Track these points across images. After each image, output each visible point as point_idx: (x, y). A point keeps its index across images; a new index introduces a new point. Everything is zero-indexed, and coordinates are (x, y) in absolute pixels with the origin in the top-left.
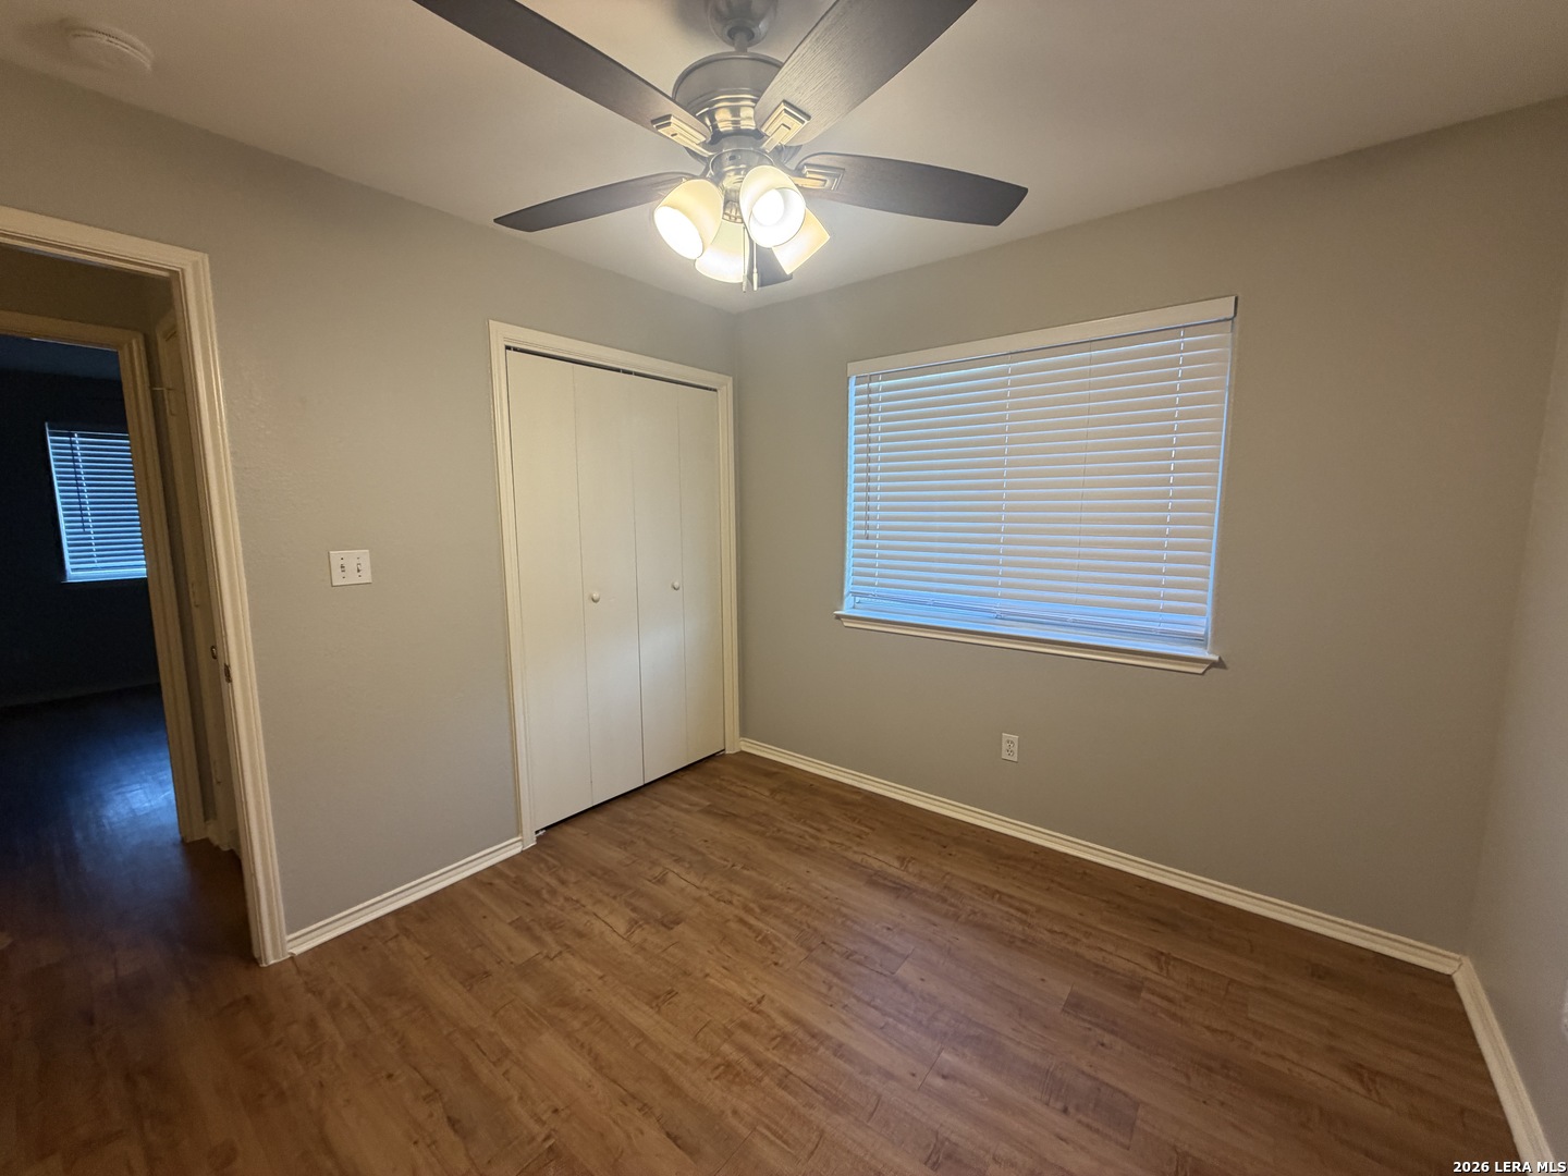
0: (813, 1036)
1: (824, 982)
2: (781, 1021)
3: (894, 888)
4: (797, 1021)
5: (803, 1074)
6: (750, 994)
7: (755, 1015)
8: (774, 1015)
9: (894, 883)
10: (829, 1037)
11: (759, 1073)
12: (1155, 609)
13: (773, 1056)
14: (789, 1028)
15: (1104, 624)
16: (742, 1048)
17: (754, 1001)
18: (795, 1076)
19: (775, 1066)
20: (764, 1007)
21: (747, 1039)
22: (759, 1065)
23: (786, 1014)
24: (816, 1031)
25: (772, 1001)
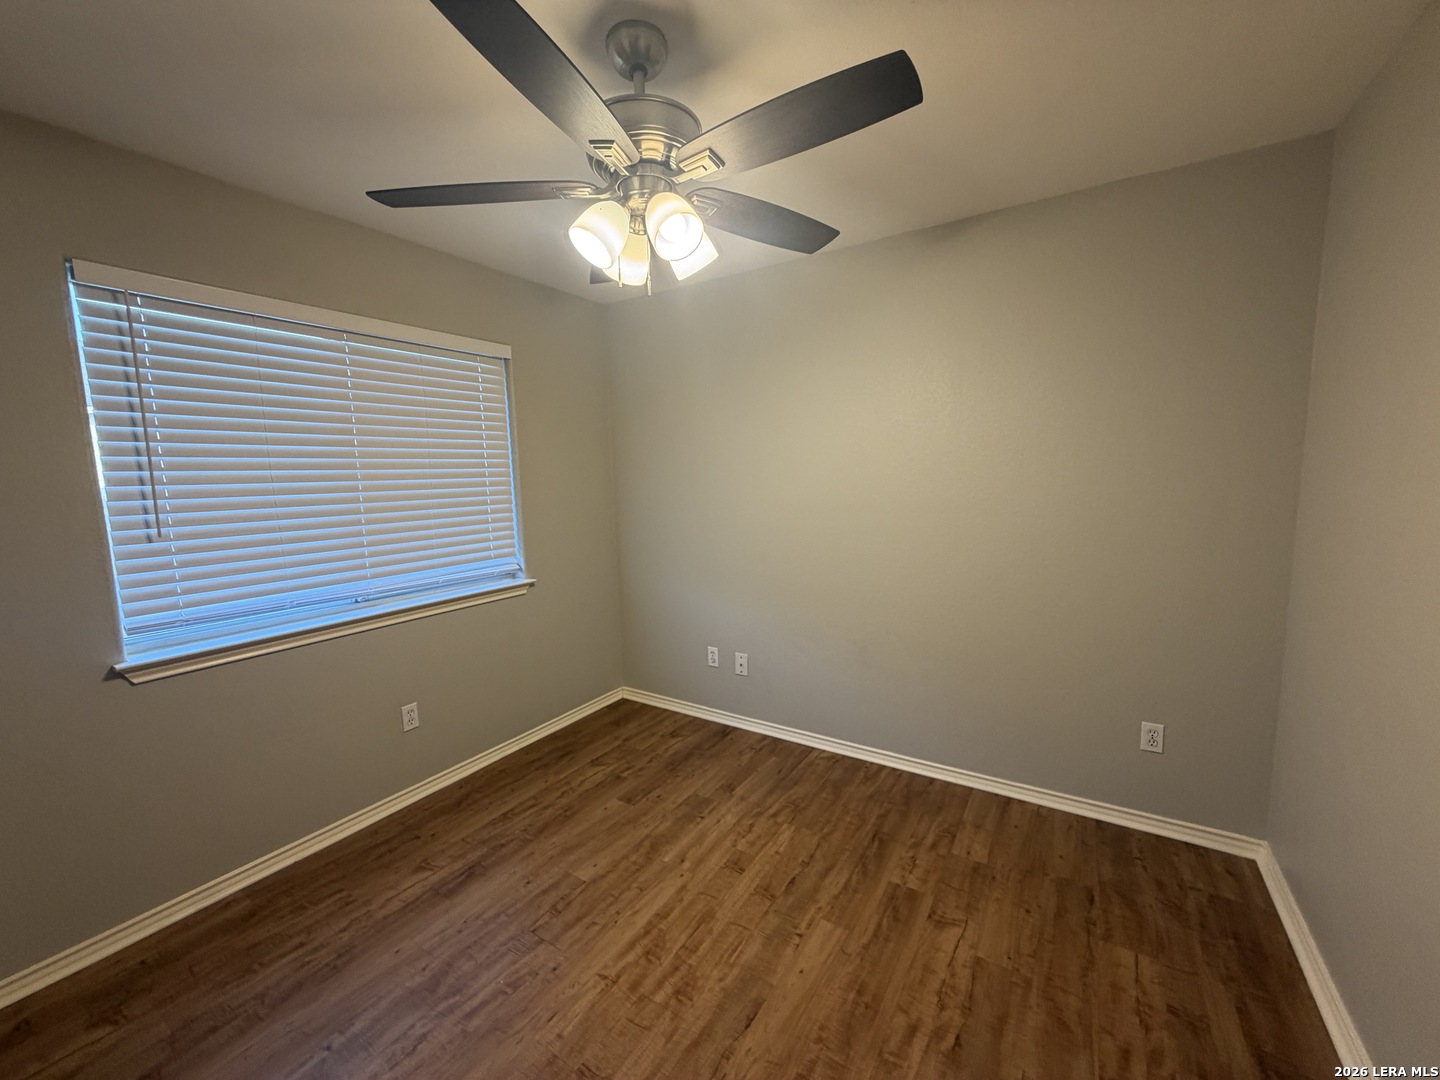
0: (647, 933)
1: (587, 928)
2: (631, 957)
3: (468, 876)
4: (631, 945)
5: (683, 938)
6: (595, 987)
7: (621, 980)
8: (622, 964)
9: (462, 874)
10: (650, 922)
11: (684, 969)
12: (489, 558)
13: (667, 961)
14: (639, 950)
15: (457, 579)
16: (660, 984)
17: (602, 984)
18: (686, 941)
19: (677, 956)
20: (612, 973)
21: (648, 984)
22: (677, 969)
23: (622, 955)
24: (642, 931)
25: (606, 967)
